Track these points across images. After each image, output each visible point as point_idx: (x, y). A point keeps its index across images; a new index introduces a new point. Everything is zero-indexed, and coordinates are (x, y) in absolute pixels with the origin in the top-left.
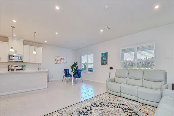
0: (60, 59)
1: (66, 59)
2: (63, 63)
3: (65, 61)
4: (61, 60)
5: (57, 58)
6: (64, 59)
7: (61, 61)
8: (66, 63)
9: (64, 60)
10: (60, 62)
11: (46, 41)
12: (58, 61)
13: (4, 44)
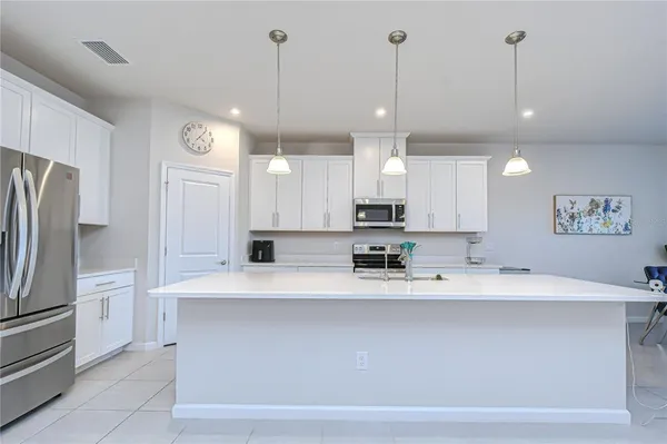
0: (583, 204)
1: (626, 201)
2: (605, 231)
3: (619, 219)
4: (591, 213)
5: (563, 203)
6: (613, 205)
7: (594, 217)
8: (626, 228)
9: (611, 214)
10: (588, 223)
11: (528, 114)
12: (572, 217)
13: (339, 163)
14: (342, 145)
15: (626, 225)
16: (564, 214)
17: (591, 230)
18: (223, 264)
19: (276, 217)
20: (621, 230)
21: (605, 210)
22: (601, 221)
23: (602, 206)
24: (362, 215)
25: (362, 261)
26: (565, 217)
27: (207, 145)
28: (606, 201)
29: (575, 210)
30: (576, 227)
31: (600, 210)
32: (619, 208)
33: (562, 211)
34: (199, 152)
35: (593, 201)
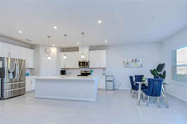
0: (130, 60)
1: (141, 59)
2: (135, 66)
3: (139, 64)
4: (132, 62)
5: (125, 60)
8: (141, 66)
9: (137, 62)
10: (131, 64)
12: (128, 63)
13: (76, 53)
14: (76, 49)
15: (141, 65)
16: (125, 63)
17: (132, 66)
18: (53, 75)
19: (65, 65)
20: (140, 66)
21: (135, 61)
22: (135, 64)
23: (135, 60)
24: (81, 64)
25: (83, 75)
26: (126, 63)
27: (50, 52)
28: (136, 59)
29: (128, 62)
30: (128, 66)
31: (134, 61)
32: (139, 61)
33: (125, 62)
34: (48, 53)
35: (132, 59)
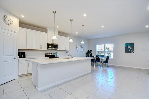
5: (77, 46)
7: (80, 49)
8: (83, 50)
13: (44, 34)
18: (15, 59)
24: (50, 46)
27: (11, 23)
34: (8, 24)
